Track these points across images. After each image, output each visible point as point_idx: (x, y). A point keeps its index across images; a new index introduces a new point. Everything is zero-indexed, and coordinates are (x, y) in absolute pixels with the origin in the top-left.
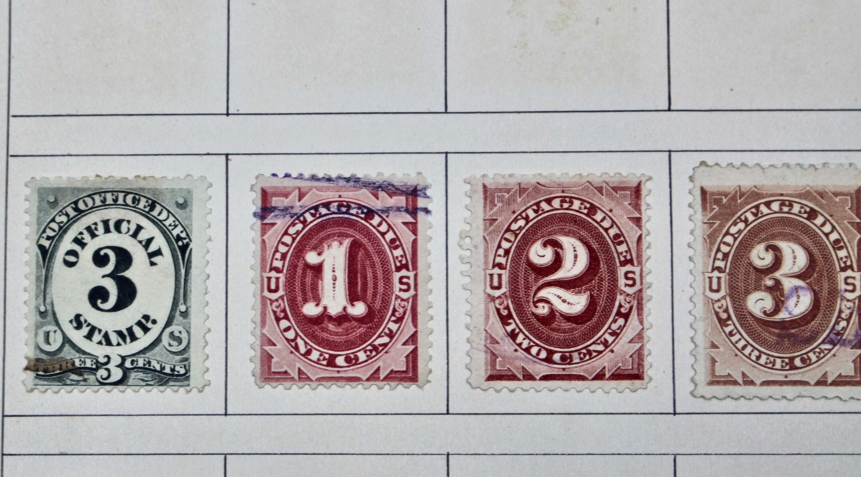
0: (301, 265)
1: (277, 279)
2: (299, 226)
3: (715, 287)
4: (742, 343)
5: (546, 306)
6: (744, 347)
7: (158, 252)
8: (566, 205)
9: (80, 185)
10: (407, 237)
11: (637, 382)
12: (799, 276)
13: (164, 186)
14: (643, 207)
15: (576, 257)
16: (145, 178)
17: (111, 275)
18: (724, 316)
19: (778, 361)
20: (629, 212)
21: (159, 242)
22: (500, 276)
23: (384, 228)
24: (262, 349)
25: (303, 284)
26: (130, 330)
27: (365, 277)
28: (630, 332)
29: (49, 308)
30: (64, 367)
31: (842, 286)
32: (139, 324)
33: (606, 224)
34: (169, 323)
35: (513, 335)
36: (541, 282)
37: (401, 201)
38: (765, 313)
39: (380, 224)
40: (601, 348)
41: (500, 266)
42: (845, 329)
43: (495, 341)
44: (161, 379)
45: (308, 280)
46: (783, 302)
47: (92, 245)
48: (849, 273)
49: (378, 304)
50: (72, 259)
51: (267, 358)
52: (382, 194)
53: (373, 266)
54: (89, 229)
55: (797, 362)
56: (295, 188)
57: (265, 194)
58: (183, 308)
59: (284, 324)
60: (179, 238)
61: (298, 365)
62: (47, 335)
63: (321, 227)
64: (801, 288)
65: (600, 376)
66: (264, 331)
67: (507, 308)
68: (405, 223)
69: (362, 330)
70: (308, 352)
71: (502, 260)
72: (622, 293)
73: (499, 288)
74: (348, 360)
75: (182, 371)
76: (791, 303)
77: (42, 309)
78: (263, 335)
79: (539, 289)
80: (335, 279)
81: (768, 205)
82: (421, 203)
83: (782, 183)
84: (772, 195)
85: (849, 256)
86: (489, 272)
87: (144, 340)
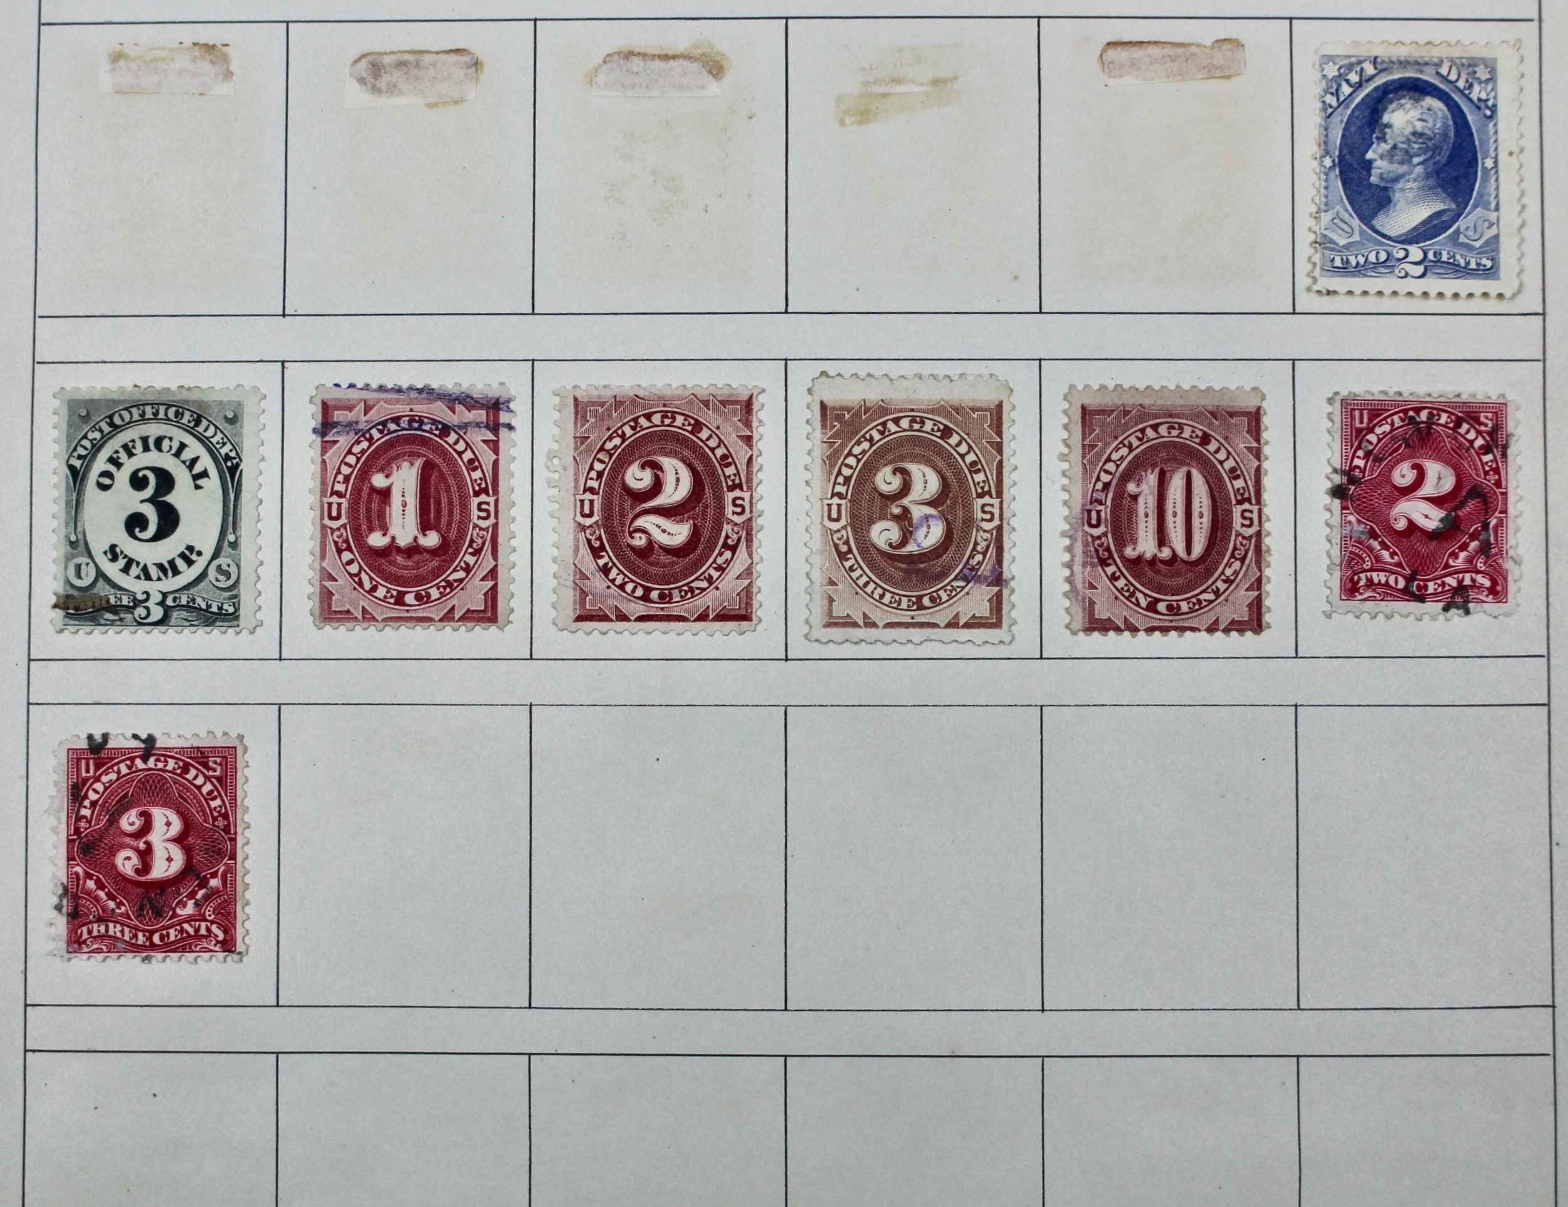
0: (366, 488)
1: (339, 505)
2: (365, 445)
3: (834, 515)
4: (864, 579)
5: (643, 536)
6: (866, 584)
7: (204, 474)
8: (667, 421)
9: (115, 397)
10: (487, 457)
11: (745, 624)
12: (931, 503)
13: (212, 397)
14: (755, 424)
15: (678, 480)
16: (189, 389)
17: (150, 500)
18: (844, 548)
19: (905, 600)
20: (738, 429)
21: (206, 462)
22: (592, 502)
23: (461, 446)
24: (321, 585)
25: (369, 510)
26: (172, 563)
27: (438, 503)
28: (737, 568)
29: (80, 537)
30: (97, 605)
31: (979, 515)
32: (183, 556)
33: (713, 443)
34: (216, 555)
35: (605, 570)
36: (638, 509)
37: (480, 415)
38: (890, 545)
39: (456, 442)
40: (704, 584)
41: (592, 490)
42: (980, 563)
43: (584, 577)
44: (207, 619)
45: (374, 506)
46: (911, 533)
47: (130, 465)
48: (987, 499)
49: (453, 534)
50: (106, 481)
51: (326, 596)
52: (459, 408)
53: (448, 490)
54: (125, 447)
55: (926, 601)
56: (361, 401)
57: (325, 407)
58: (232, 538)
59: (347, 556)
60: (227, 458)
61: (362, 603)
62: (78, 568)
63: (389, 445)
64: (933, 516)
65: (703, 617)
66: (324, 565)
67: (600, 538)
68: (484, 441)
69: (435, 563)
70: (374, 589)
71: (594, 484)
72: (730, 521)
73: (590, 515)
74: (418, 597)
75: (231, 610)
76: (920, 534)
77: (73, 538)
78: (323, 569)
79: (636, 517)
80: (405, 505)
81: (896, 421)
82: (504, 417)
83: (913, 397)
84: (902, 411)
85: (987, 481)
86: (579, 497)
87: (188, 574)
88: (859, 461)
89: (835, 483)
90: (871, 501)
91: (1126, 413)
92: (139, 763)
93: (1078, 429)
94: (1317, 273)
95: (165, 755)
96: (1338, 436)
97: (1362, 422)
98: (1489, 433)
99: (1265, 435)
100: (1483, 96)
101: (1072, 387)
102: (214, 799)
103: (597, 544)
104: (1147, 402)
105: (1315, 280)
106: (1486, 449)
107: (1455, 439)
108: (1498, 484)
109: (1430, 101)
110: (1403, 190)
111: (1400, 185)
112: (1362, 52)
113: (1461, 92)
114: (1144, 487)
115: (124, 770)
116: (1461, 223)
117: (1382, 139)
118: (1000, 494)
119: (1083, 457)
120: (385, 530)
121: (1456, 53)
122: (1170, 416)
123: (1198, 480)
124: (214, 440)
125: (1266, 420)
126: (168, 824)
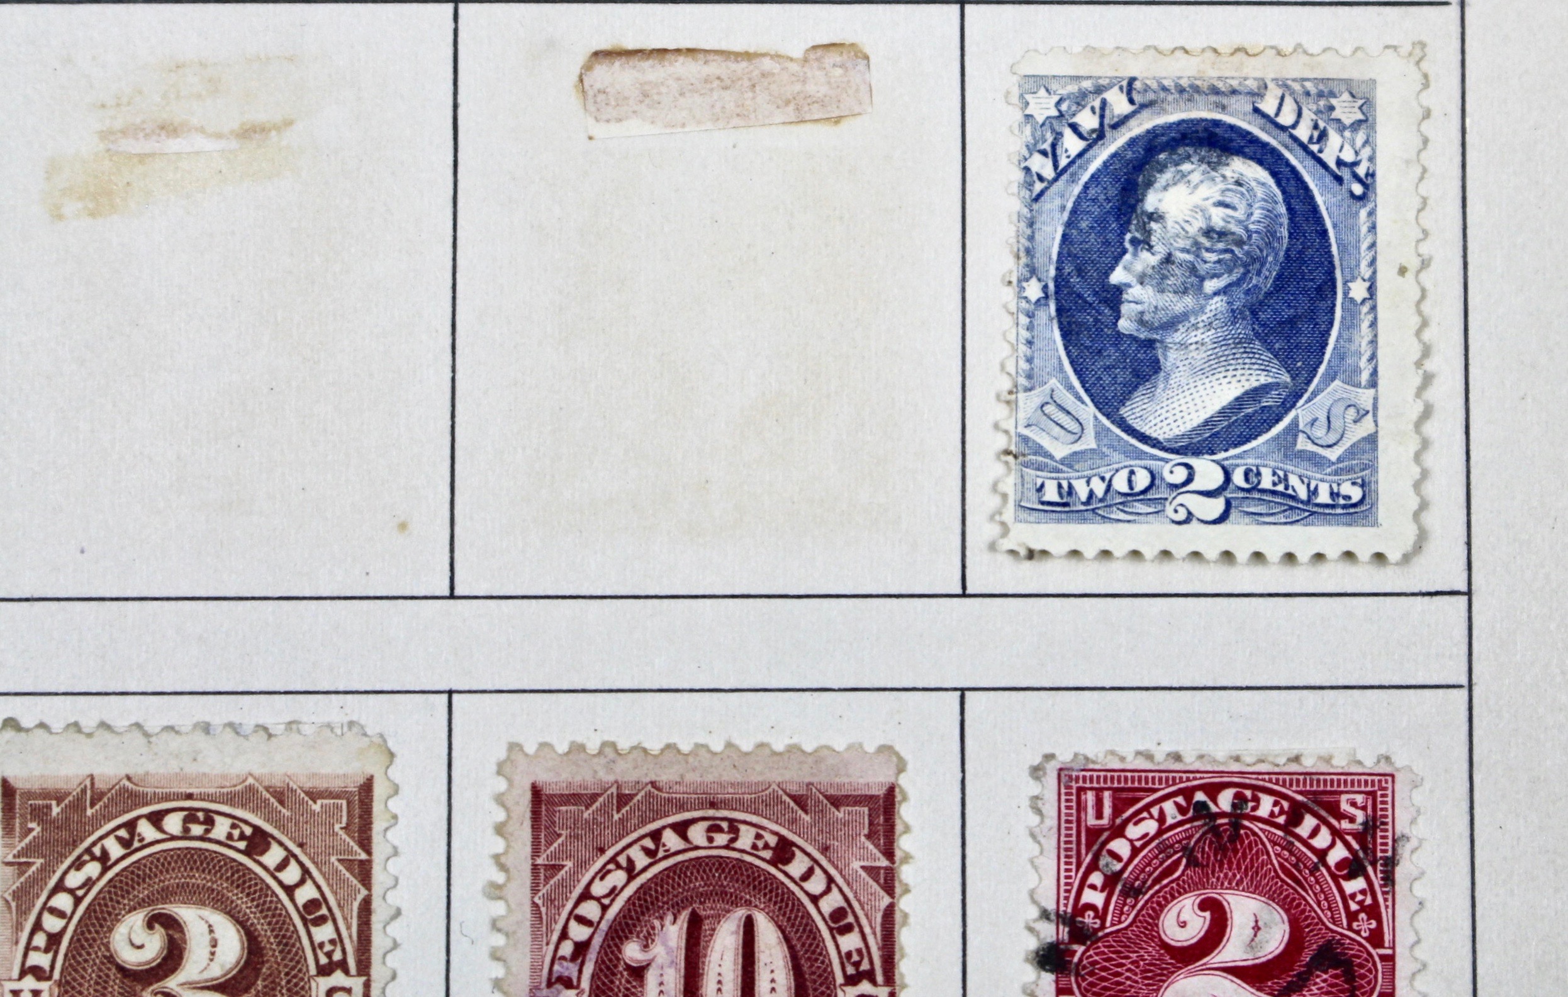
12: (224, 987)
48: (338, 978)
81: (156, 819)
83: (191, 769)
84: (167, 798)
85: (338, 941)
88: (78, 901)
89: (28, 948)
90: (102, 982)
91: (623, 800)
93: (524, 833)
94: (1009, 514)
96: (1051, 844)
97: (1099, 815)
98: (1359, 836)
99: (904, 843)
100: (1348, 156)
101: (514, 747)
104: (664, 777)
105: (1005, 530)
106: (1352, 868)
107: (1289, 847)
108: (1376, 937)
109: (1239, 167)
110: (1184, 346)
111: (1178, 337)
112: (1104, 70)
113: (1304, 147)
114: (658, 950)
116: (1301, 413)
117: (1144, 243)
118: (364, 967)
119: (535, 890)
121: (1294, 69)
122: (713, 805)
123: (768, 935)
125: (906, 812)
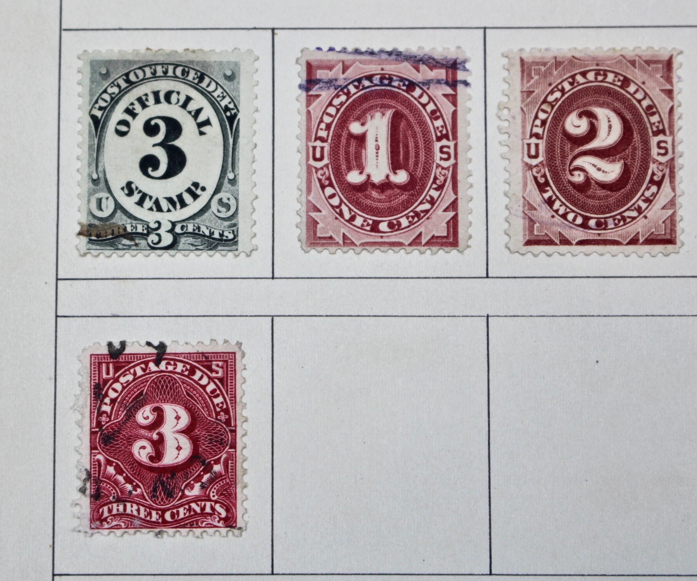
0: (345, 134)
1: (322, 148)
2: (343, 98)
5: (582, 174)
7: (207, 122)
8: (600, 78)
9: (131, 58)
10: (447, 108)
11: (670, 247)
13: (213, 58)
14: (675, 80)
15: (610, 127)
16: (194, 52)
17: (161, 144)
20: (661, 84)
21: (208, 113)
22: (537, 145)
23: (425, 99)
24: (308, 215)
25: (347, 153)
26: (180, 197)
27: (406, 147)
28: (662, 200)
29: (101, 175)
32: (189, 191)
33: (639, 96)
34: (217, 190)
35: (550, 202)
36: (577, 151)
37: (441, 73)
39: (421, 96)
40: (634, 214)
41: (537, 136)
43: (532, 208)
45: (352, 149)
47: (143, 115)
49: (419, 173)
50: (124, 128)
51: (312, 224)
52: (423, 67)
53: (414, 136)
54: (139, 100)
56: (339, 62)
57: (310, 67)
58: (231, 176)
59: (329, 191)
60: (227, 109)
61: (343, 230)
62: (99, 201)
63: (364, 98)
65: (634, 241)
66: (310, 198)
67: (544, 176)
68: (445, 95)
69: (404, 197)
70: (353, 218)
71: (539, 130)
72: (655, 161)
73: (536, 156)
74: (391, 225)
75: (231, 236)
77: (95, 176)
78: (309, 202)
79: (575, 158)
80: (378, 148)
82: (461, 75)
86: (526, 141)
87: (194, 207)
92: (152, 367)
95: (175, 359)
102: (217, 396)
103: (542, 181)
115: (139, 372)
120: (361, 169)
124: (215, 94)
126: (178, 418)
